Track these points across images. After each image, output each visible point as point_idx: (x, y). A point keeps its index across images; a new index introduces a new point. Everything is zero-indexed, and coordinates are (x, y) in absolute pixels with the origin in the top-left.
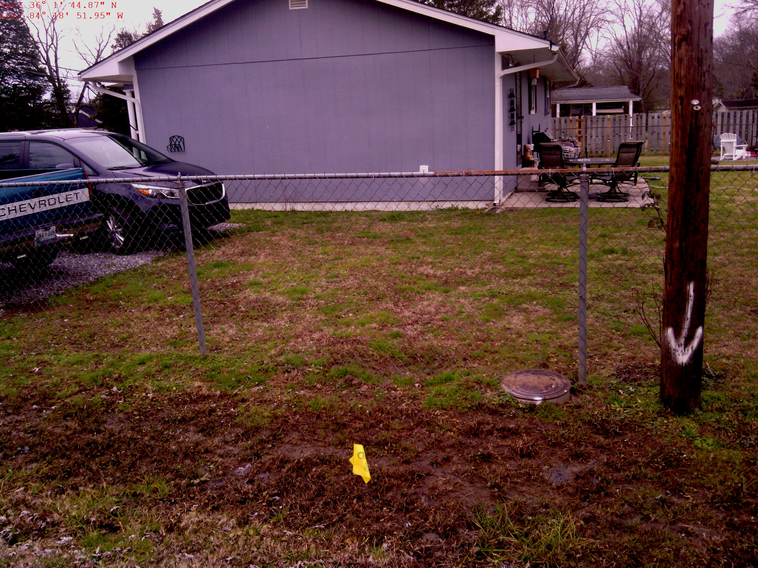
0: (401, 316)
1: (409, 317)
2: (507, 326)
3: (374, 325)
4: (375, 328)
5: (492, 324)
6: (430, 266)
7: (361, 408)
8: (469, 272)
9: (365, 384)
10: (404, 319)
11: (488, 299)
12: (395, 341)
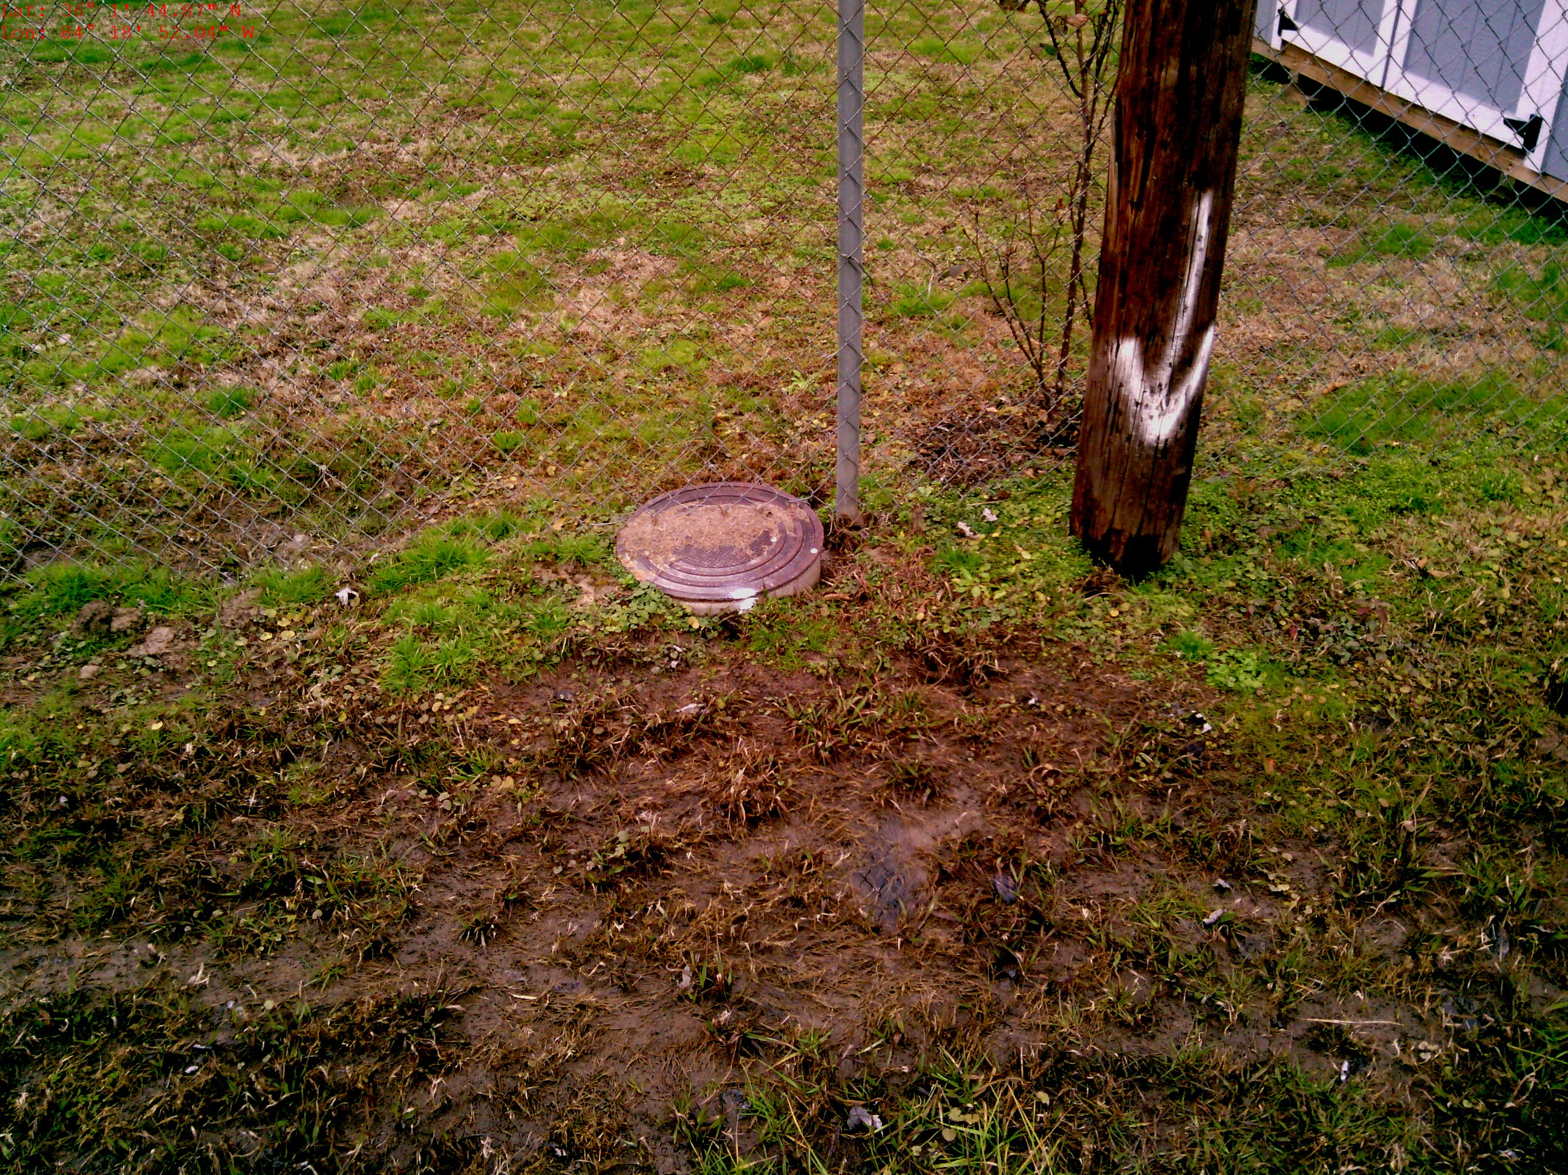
0: (234, 324)
1: (264, 329)
2: (570, 328)
3: (151, 371)
4: (156, 383)
5: (522, 325)
6: (285, 143)
7: (163, 730)
8: (404, 155)
9: (159, 622)
10: (247, 336)
11: (485, 238)
12: (235, 428)
